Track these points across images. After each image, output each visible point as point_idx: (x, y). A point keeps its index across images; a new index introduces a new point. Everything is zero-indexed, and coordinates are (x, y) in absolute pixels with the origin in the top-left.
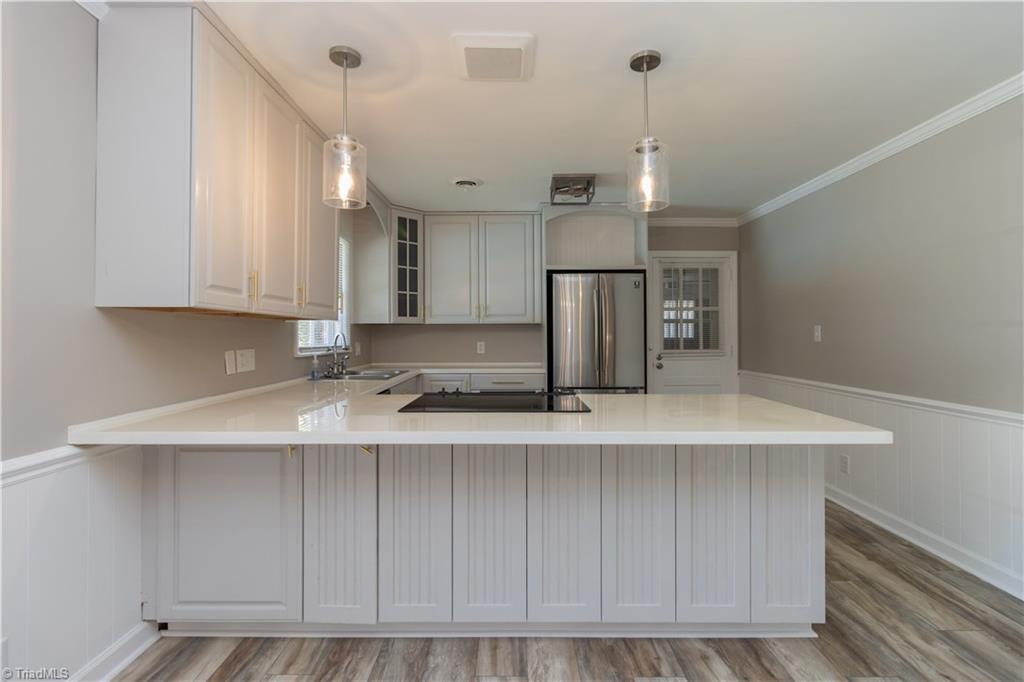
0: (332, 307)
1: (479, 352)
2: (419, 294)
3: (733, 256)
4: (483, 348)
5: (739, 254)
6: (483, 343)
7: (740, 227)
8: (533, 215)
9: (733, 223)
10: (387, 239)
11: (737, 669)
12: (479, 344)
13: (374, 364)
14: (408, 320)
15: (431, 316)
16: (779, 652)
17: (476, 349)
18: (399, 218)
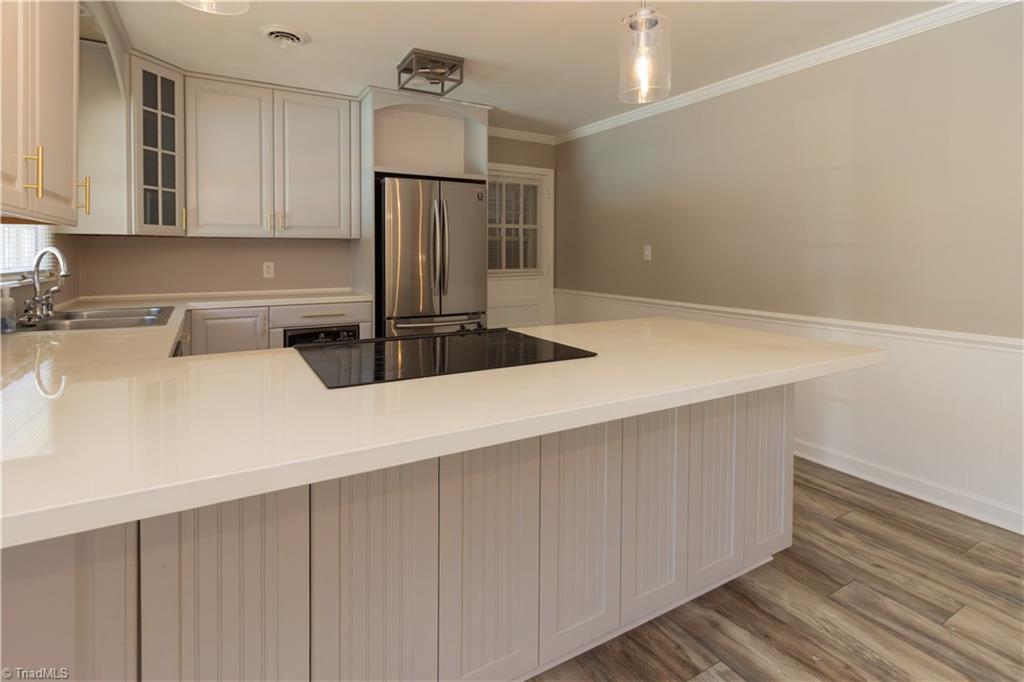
0: (68, 201)
1: (266, 275)
2: (178, 191)
3: (551, 173)
4: (272, 270)
5: (556, 172)
6: (271, 264)
7: (556, 146)
8: (350, 101)
9: (551, 140)
10: (123, 102)
11: (750, 626)
12: (265, 264)
13: (82, 298)
14: (160, 229)
15: (198, 225)
16: (761, 587)
17: (262, 273)
18: (146, 73)
